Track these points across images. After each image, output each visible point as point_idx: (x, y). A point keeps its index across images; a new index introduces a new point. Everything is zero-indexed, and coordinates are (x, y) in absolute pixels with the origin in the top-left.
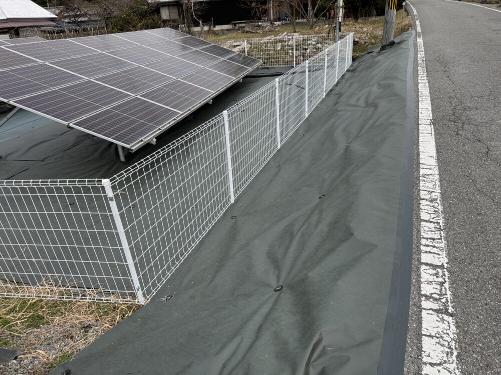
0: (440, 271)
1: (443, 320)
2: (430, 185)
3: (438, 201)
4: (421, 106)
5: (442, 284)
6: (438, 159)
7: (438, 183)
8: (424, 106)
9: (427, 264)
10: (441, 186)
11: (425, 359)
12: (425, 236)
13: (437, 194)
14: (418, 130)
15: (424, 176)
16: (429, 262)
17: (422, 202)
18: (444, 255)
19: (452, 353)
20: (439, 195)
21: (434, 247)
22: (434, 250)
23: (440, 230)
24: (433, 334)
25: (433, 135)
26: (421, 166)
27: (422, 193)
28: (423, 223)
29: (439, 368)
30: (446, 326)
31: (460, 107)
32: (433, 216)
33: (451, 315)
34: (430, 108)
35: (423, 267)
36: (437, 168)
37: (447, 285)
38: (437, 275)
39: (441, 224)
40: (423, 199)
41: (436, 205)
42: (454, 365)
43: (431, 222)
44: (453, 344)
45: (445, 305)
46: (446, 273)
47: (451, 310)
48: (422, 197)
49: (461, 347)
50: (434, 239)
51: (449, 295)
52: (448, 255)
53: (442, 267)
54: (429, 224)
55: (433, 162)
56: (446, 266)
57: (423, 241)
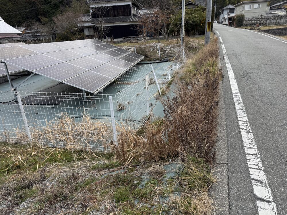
0: (246, 123)
1: (249, 134)
2: (238, 99)
3: (242, 103)
4: (228, 72)
5: (247, 125)
6: (239, 90)
7: (241, 98)
8: (230, 72)
9: (241, 121)
10: (242, 99)
11: (244, 143)
12: (239, 113)
13: (241, 101)
14: (229, 81)
15: (234, 96)
16: (241, 120)
17: (235, 104)
18: (247, 118)
19: (253, 141)
20: (242, 101)
21: (242, 116)
22: (243, 117)
23: (244, 111)
24: (246, 137)
25: (236, 83)
26: (233, 93)
27: (235, 101)
28: (237, 110)
29: (249, 145)
30: (250, 135)
31: (246, 73)
32: (240, 108)
33: (251, 133)
34: (233, 73)
35: (239, 122)
36: (239, 93)
37: (249, 126)
38: (245, 123)
39: (244, 110)
40: (236, 103)
41: (241, 104)
42: (254, 144)
43: (240, 109)
44: (253, 139)
45: (249, 130)
46: (248, 123)
47: (251, 131)
48: (235, 102)
49: (255, 140)
50: (242, 114)
51: (250, 128)
52: (248, 118)
53: (246, 121)
54: (239, 110)
55: (238, 91)
56: (247, 121)
57: (238, 115)
